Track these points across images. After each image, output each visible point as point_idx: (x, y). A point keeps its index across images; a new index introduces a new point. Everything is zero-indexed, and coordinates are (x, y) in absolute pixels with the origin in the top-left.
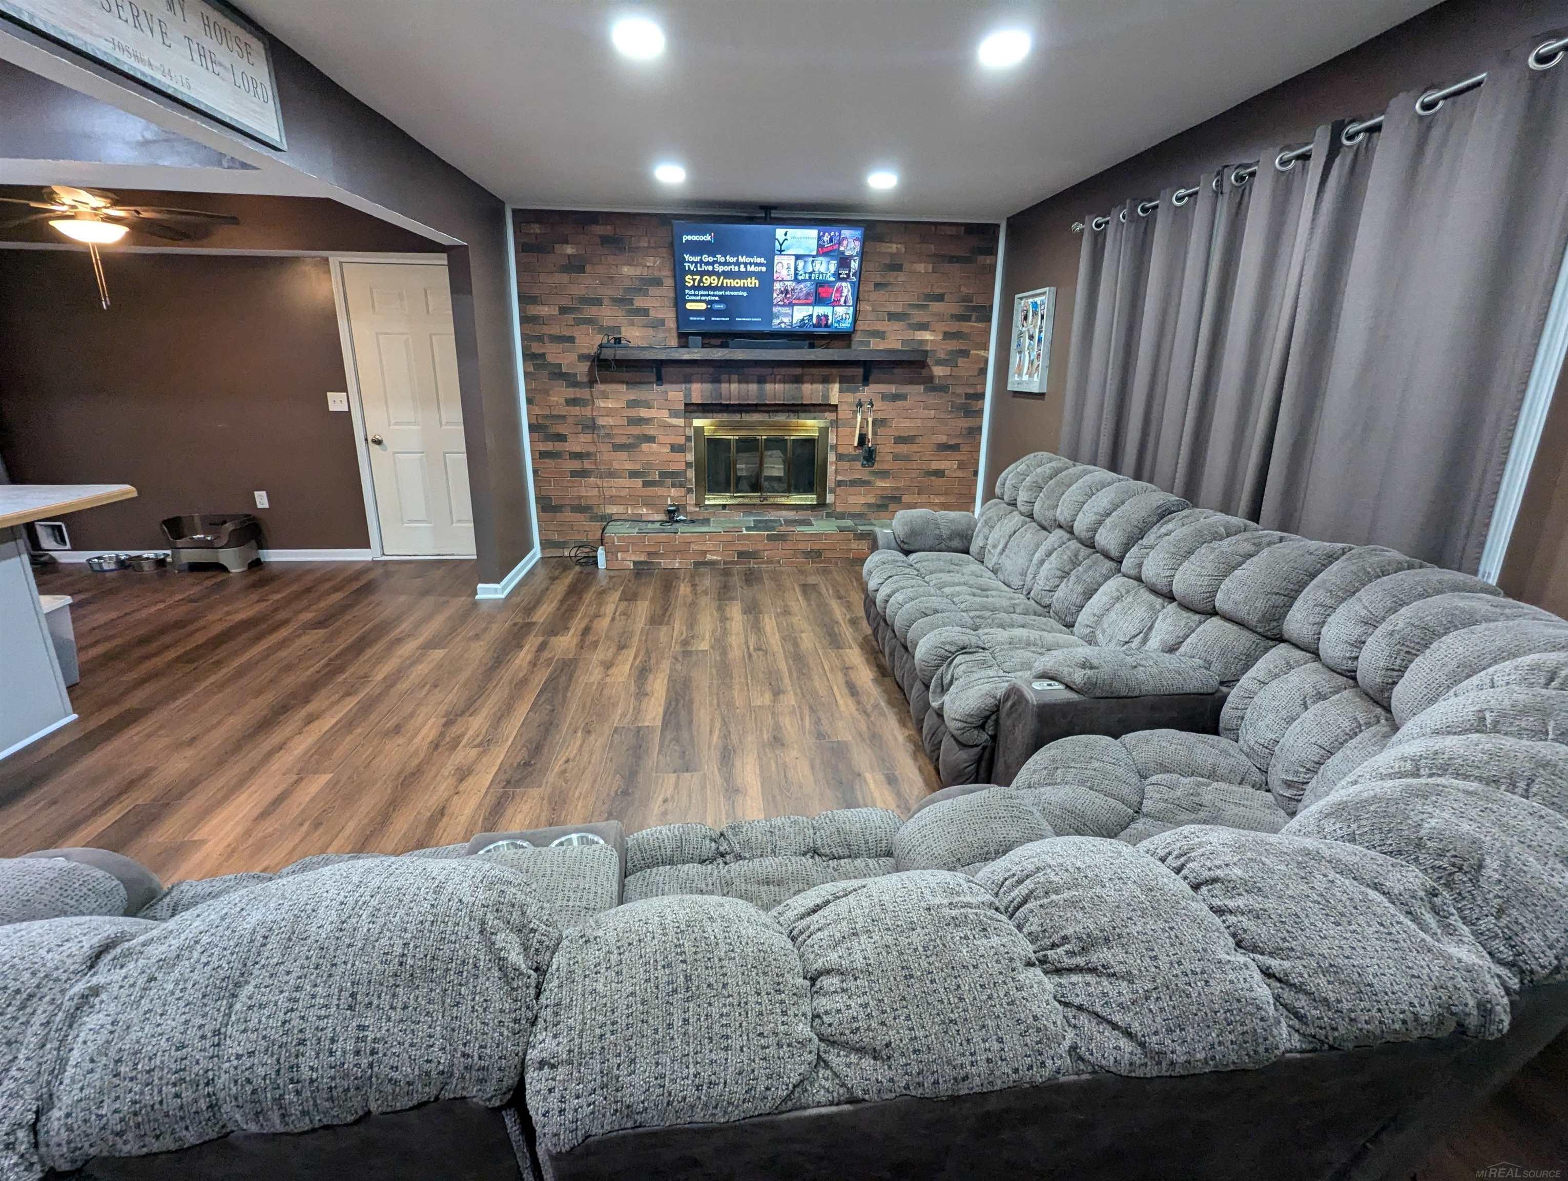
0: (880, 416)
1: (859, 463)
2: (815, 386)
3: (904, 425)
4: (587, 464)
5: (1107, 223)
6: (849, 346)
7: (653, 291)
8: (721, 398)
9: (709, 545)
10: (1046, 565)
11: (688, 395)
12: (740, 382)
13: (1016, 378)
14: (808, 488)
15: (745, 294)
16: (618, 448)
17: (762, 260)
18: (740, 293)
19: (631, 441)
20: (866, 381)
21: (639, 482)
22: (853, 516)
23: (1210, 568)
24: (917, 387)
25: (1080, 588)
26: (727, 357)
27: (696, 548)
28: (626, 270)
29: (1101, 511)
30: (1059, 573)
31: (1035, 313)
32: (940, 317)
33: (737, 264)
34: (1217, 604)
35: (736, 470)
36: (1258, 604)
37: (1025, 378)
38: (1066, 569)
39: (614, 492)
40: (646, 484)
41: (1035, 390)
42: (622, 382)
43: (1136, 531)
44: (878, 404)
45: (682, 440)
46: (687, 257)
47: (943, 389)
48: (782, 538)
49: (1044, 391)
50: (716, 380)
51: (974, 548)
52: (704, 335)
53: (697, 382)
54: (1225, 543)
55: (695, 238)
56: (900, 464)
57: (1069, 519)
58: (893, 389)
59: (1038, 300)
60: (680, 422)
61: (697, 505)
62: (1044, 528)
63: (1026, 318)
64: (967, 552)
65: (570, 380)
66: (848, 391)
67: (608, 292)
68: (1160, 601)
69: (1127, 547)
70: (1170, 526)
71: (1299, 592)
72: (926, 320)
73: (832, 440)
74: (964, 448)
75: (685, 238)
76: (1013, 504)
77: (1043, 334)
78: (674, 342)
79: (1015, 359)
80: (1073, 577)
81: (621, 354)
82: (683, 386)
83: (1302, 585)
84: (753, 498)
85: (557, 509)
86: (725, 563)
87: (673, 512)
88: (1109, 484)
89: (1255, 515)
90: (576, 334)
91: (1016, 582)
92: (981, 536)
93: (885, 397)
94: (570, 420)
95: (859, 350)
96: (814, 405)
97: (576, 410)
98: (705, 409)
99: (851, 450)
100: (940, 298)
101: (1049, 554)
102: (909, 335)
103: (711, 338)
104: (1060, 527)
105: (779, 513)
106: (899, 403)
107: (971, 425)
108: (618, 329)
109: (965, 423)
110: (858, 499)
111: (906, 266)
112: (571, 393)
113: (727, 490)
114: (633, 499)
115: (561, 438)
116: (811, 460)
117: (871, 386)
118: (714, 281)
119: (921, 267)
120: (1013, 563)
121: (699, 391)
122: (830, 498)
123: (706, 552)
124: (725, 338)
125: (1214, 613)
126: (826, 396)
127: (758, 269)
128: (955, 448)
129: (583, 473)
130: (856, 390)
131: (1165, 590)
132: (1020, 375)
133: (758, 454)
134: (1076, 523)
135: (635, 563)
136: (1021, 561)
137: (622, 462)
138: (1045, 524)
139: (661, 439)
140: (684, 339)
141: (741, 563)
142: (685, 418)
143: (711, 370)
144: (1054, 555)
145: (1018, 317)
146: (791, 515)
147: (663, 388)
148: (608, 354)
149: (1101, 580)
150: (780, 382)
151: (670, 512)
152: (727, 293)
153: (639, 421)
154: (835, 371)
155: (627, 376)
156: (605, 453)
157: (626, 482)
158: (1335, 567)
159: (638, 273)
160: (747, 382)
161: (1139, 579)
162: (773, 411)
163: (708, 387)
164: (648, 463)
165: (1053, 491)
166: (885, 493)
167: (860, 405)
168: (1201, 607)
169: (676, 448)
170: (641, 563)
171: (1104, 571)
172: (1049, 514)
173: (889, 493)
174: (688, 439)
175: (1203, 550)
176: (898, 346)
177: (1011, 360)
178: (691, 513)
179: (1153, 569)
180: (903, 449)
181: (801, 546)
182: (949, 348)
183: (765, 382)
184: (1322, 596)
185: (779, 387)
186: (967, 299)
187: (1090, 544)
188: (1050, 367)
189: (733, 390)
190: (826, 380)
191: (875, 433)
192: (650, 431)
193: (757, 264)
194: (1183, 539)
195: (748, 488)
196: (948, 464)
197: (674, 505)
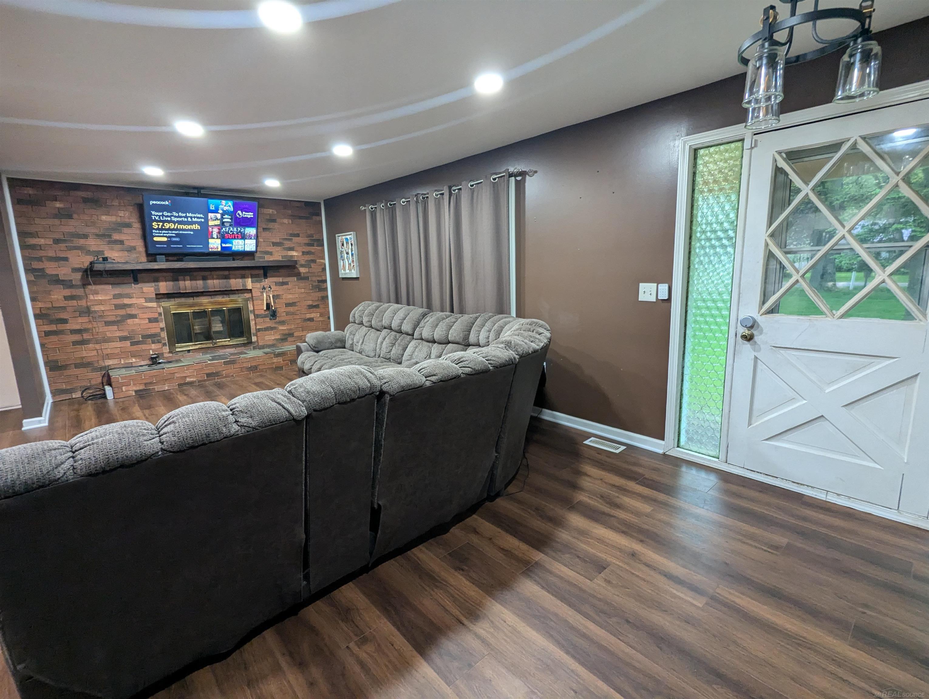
0: (276, 293)
1: (268, 318)
2: (237, 280)
3: (289, 297)
4: (86, 336)
5: (376, 208)
6: (254, 259)
7: (125, 230)
8: (180, 289)
9: (187, 373)
10: (384, 343)
11: (157, 289)
12: (191, 280)
13: (343, 271)
14: (241, 335)
15: (192, 233)
16: (108, 323)
17: (202, 216)
18: (189, 232)
19: (119, 319)
20: (265, 276)
21: (128, 343)
22: (269, 346)
23: (445, 328)
24: (293, 278)
25: (401, 348)
26: (183, 267)
27: (179, 375)
28: (104, 218)
29: (401, 318)
30: (391, 345)
31: (347, 243)
32: (299, 244)
33: (186, 217)
34: (449, 339)
35: (193, 329)
36: (461, 335)
37: (347, 271)
38: (393, 342)
39: (109, 351)
40: (133, 344)
41: (355, 276)
42: (108, 284)
43: (416, 323)
44: (274, 287)
45: (156, 315)
46: (153, 213)
47: (306, 278)
48: (233, 362)
49: (358, 276)
50: (176, 280)
51: (347, 345)
52: (167, 255)
53: (162, 281)
54: (447, 320)
55: (159, 203)
56: (290, 317)
57: (389, 324)
58: (280, 280)
59: (348, 237)
60: (154, 305)
61: (170, 352)
62: (378, 330)
63: (343, 245)
64: (344, 348)
65: (67, 284)
66: (257, 281)
67: (92, 230)
68: (431, 344)
69: (414, 330)
70: (427, 319)
71: (471, 329)
72: (293, 245)
73: (251, 308)
74: (321, 306)
75: (151, 203)
76: (361, 323)
77: (353, 252)
78: (144, 259)
79: (341, 263)
80: (397, 345)
81: (108, 267)
82: (153, 284)
83: (471, 327)
84: (208, 344)
85: (65, 367)
86: (199, 381)
87: (155, 358)
88: (401, 309)
89: (452, 311)
90: (68, 256)
91: (372, 354)
92: (350, 339)
93: (277, 284)
94: (69, 309)
95: (259, 261)
96: (237, 290)
97: (74, 303)
98: (169, 296)
99: (263, 312)
100: (298, 235)
101: (384, 339)
102: (285, 253)
103: (170, 256)
104: (385, 328)
105: (225, 350)
106: (285, 287)
107: (323, 295)
108: (102, 252)
109: (320, 294)
110: (270, 337)
111: (278, 220)
112: (68, 292)
113: (191, 341)
114: (124, 354)
115: (64, 321)
116: (240, 321)
117: (268, 279)
118: (172, 226)
119: (286, 221)
120: (369, 347)
121: (164, 287)
122: (254, 339)
123: (186, 377)
124: (180, 256)
125: (449, 342)
126: (244, 285)
127: (200, 220)
128: (317, 306)
129: (83, 342)
130: (260, 281)
131: (432, 339)
132: (345, 270)
133: (207, 319)
134: (392, 325)
135: (136, 391)
136: (372, 345)
137: (113, 332)
138: (378, 328)
139: (141, 316)
140: (152, 257)
141: (209, 380)
142: (156, 302)
143: (171, 274)
144: (387, 338)
145: (339, 245)
146: (232, 350)
147: (139, 285)
148: (98, 267)
149: (407, 343)
150: (216, 279)
151: (152, 358)
152: (180, 232)
153: (124, 306)
154: (247, 272)
155: (112, 280)
156: (101, 329)
157: (119, 344)
158: (478, 320)
159: (114, 220)
160: (196, 280)
161: (422, 339)
162: (213, 295)
163: (171, 283)
164: (133, 331)
165: (379, 314)
166: (284, 332)
167: (264, 288)
168: (445, 341)
169: (151, 320)
170: (140, 391)
171: (408, 340)
172: (380, 324)
173: (287, 332)
174: (160, 314)
175: (441, 323)
176: (280, 259)
177: (339, 264)
178: (167, 358)
179: (425, 335)
180: (291, 309)
181: (245, 365)
182: (307, 259)
183: (208, 279)
184: (477, 328)
185: (216, 282)
186: (311, 236)
187: (400, 332)
188: (359, 266)
189: (187, 285)
190: (243, 277)
191: (274, 302)
192: (133, 311)
193: (198, 218)
194: (433, 322)
195: (204, 339)
196: (314, 315)
197: (155, 354)
